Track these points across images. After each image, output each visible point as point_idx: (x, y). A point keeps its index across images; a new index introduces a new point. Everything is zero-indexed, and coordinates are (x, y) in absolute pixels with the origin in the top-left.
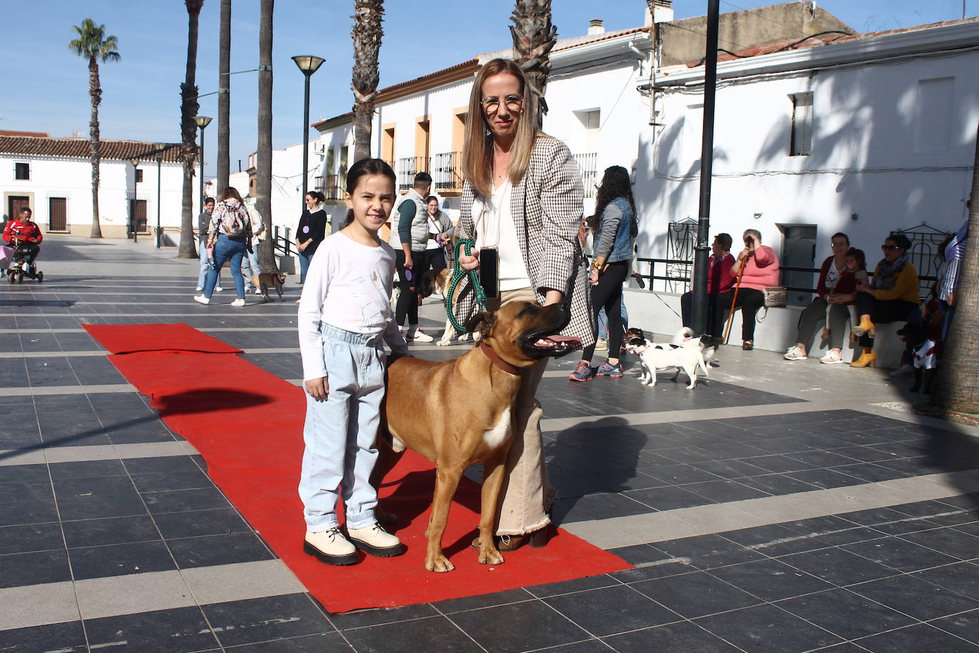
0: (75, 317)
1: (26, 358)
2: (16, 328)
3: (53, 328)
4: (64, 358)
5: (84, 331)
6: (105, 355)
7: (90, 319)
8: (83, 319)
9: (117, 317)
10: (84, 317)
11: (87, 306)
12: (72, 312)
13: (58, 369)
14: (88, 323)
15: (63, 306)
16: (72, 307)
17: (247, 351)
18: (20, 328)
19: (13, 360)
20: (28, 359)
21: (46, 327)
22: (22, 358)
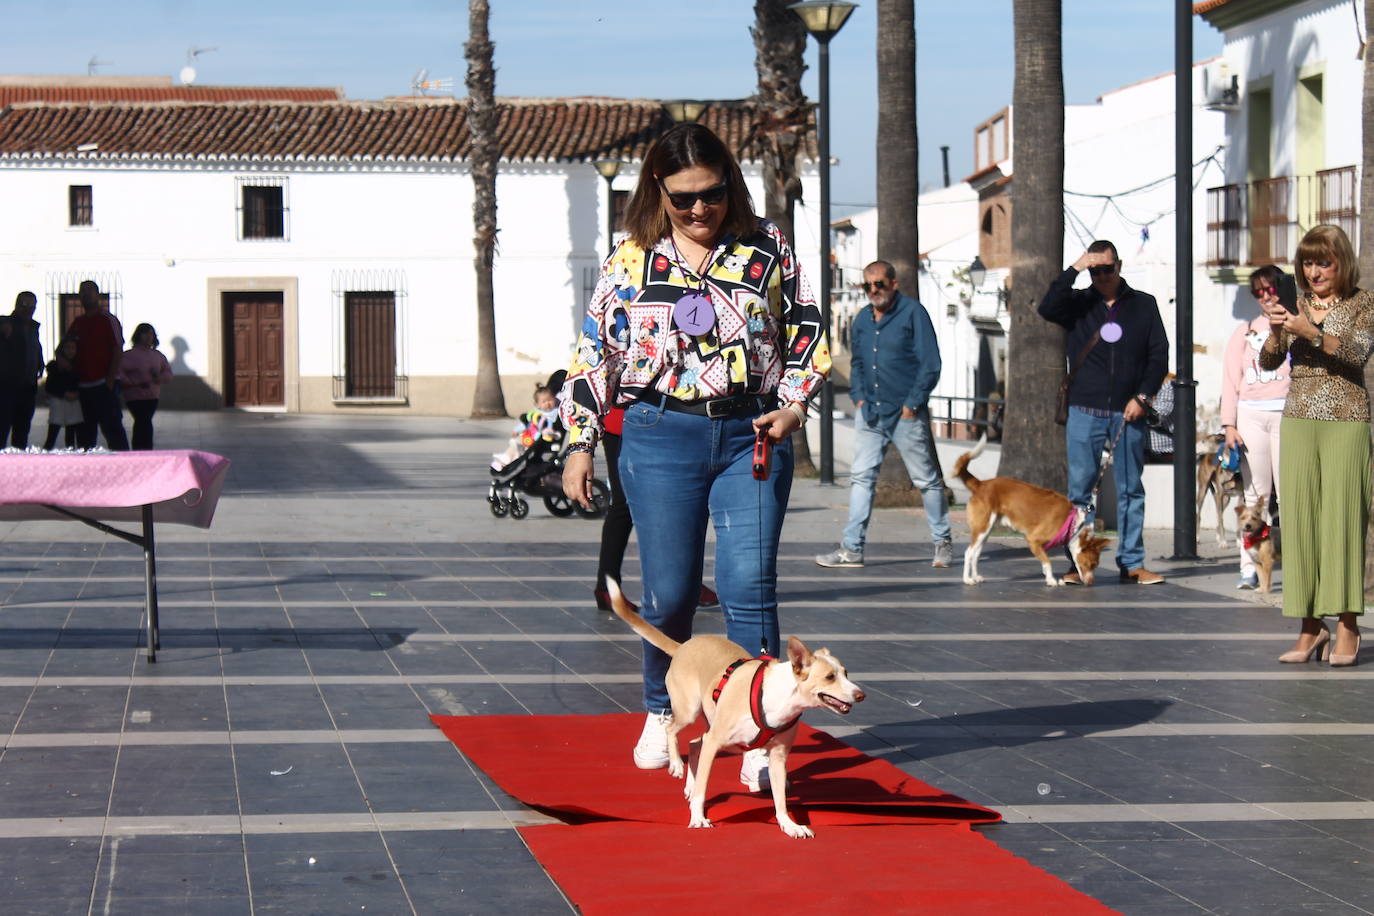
0: (417, 687)
1: (249, 837)
2: (220, 726)
3: (343, 725)
4: (370, 837)
5: (436, 736)
6: (512, 825)
7: (464, 693)
8: (441, 693)
9: (553, 685)
10: (445, 689)
11: (456, 646)
12: (408, 665)
13: (350, 879)
14: (457, 710)
15: (379, 646)
16: (404, 648)
17: (1012, 814)
18: (239, 726)
19: (204, 843)
20: (255, 841)
21: (322, 723)
22: (236, 838)
